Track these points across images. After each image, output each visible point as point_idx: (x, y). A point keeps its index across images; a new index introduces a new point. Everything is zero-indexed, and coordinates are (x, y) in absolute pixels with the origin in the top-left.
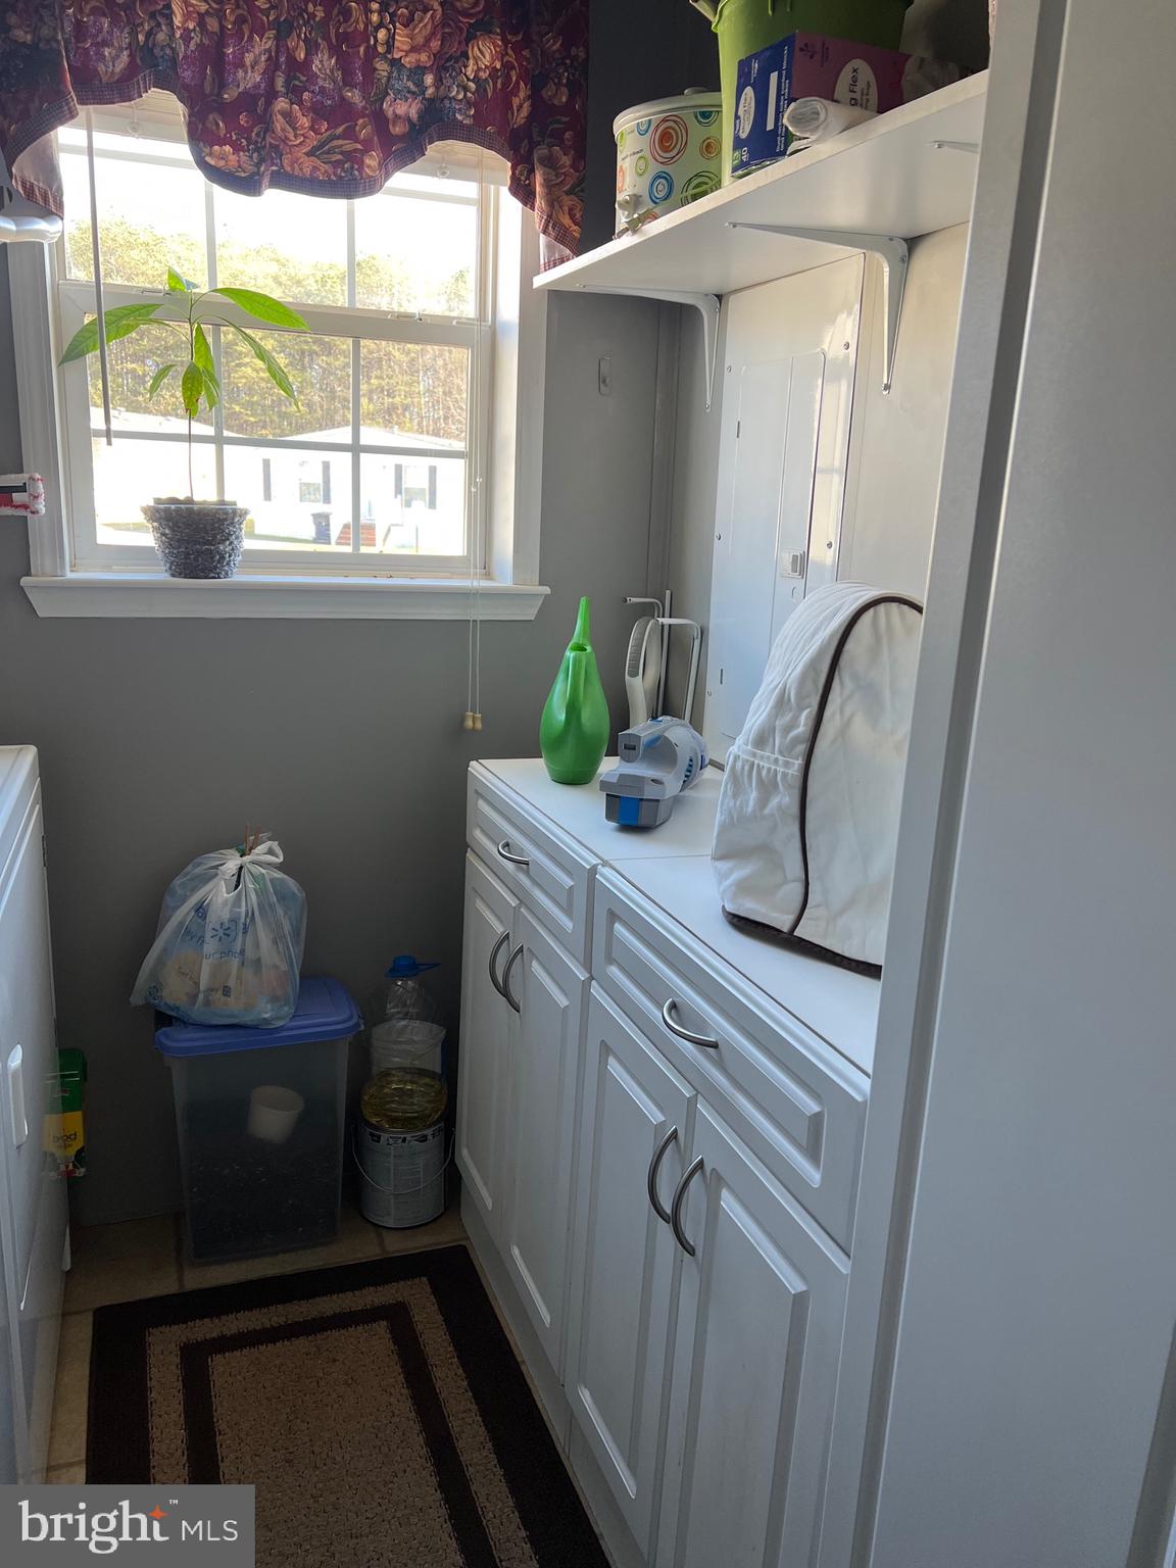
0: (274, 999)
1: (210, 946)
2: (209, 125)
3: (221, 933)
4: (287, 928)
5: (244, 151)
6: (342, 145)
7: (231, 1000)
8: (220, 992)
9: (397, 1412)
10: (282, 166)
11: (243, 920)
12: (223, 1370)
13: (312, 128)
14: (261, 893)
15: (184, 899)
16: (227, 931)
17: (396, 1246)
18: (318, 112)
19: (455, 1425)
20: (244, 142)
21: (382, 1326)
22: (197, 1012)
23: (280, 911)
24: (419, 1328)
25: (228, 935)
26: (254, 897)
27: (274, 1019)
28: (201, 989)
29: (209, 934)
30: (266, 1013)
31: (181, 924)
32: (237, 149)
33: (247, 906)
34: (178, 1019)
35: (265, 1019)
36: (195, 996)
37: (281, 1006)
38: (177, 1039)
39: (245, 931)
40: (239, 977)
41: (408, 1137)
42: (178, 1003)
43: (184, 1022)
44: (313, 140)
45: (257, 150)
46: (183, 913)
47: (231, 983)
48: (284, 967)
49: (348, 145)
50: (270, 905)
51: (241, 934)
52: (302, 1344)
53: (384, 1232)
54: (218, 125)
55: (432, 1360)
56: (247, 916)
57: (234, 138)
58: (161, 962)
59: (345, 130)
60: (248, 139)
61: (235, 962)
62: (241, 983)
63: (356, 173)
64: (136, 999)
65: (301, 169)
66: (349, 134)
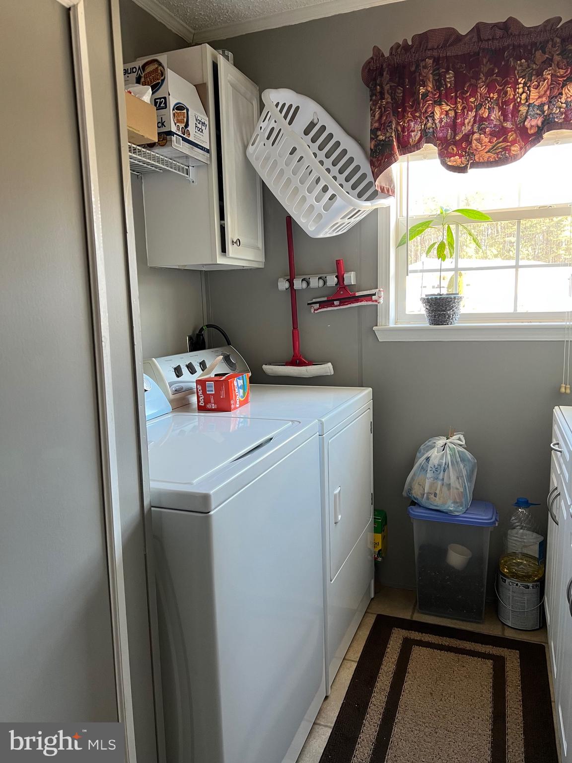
0: (455, 502)
1: (429, 474)
2: (450, 151)
3: (434, 469)
4: (464, 473)
5: (463, 156)
6: (501, 146)
7: (437, 499)
8: (433, 495)
9: (483, 696)
10: (475, 160)
11: (443, 466)
12: (417, 652)
13: (489, 142)
14: (453, 455)
15: (423, 454)
16: (436, 469)
17: (509, 634)
18: (493, 134)
19: (508, 712)
20: (464, 153)
21: (490, 663)
22: (424, 502)
23: (462, 466)
24: (507, 669)
25: (437, 471)
26: (449, 457)
27: (454, 511)
28: (426, 491)
29: (429, 469)
30: (451, 507)
31: (421, 464)
32: (461, 156)
33: (446, 460)
34: (418, 504)
35: (451, 510)
36: (424, 494)
37: (459, 506)
38: (415, 511)
39: (444, 471)
40: (441, 490)
41: (519, 584)
42: (418, 497)
43: (420, 506)
44: (490, 146)
45: (469, 155)
46: (421, 460)
47: (438, 492)
48: (461, 490)
49: (504, 145)
50: (457, 462)
51: (442, 472)
52: (452, 655)
53: (506, 627)
54: (453, 149)
55: (508, 683)
56: (445, 464)
57: (460, 152)
58: (413, 479)
59: (503, 140)
60: (466, 152)
61: (440, 483)
62: (442, 493)
63: (507, 155)
64: (404, 494)
65: (483, 159)
66: (505, 140)
